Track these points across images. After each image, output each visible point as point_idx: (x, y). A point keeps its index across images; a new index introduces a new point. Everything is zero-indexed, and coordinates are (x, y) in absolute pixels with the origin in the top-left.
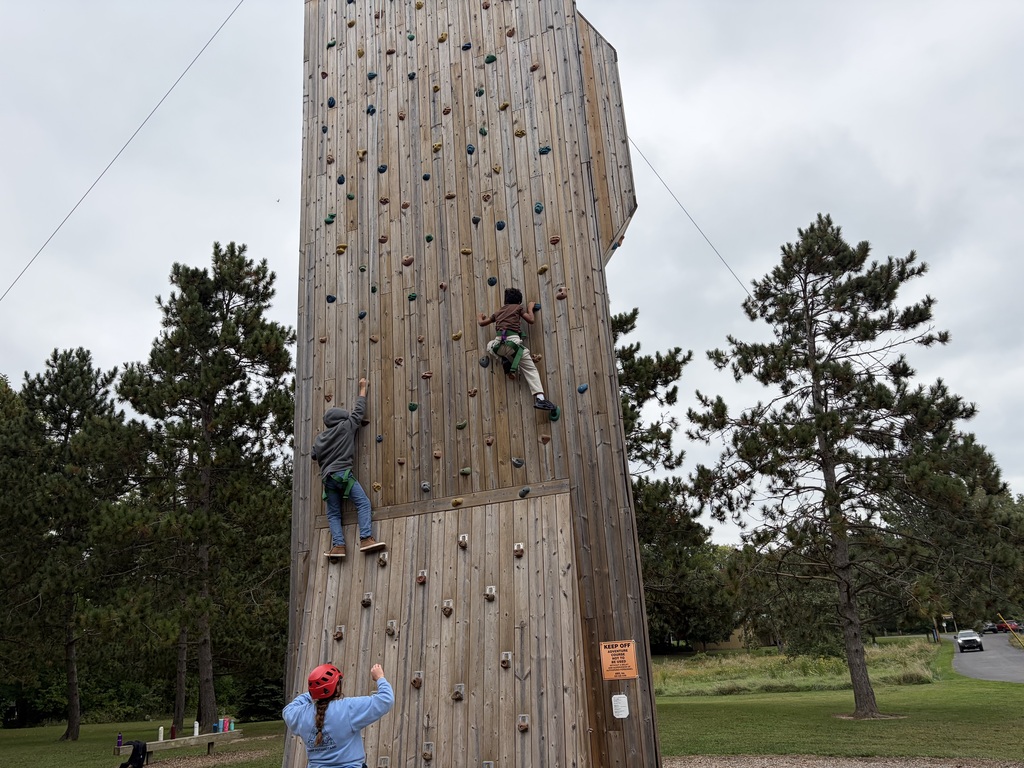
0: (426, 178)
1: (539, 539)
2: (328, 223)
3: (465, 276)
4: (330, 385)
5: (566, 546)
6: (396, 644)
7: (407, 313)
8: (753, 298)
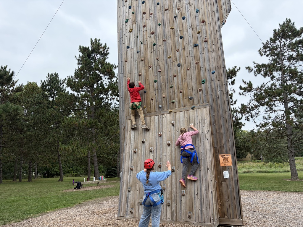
0: (158, 4)
1: (198, 122)
2: (126, 22)
3: (172, 36)
4: (129, 75)
5: (207, 124)
6: (153, 154)
7: (152, 50)
8: (262, 49)
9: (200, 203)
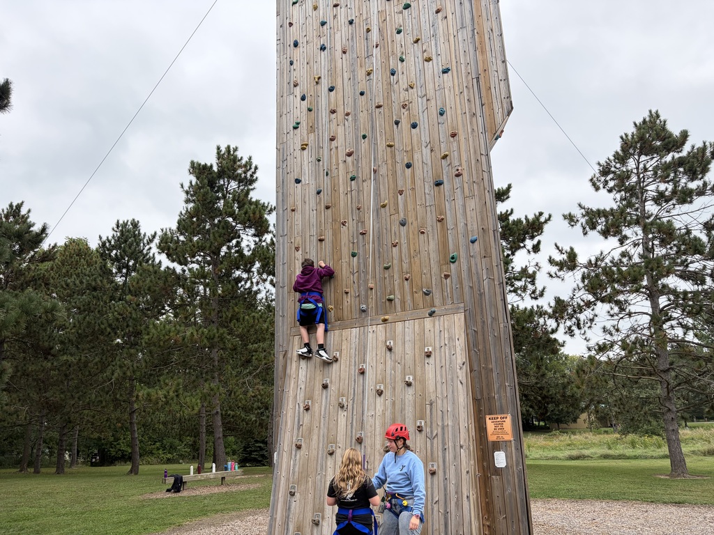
0: (362, 94)
1: (443, 344)
2: (295, 128)
3: (389, 162)
4: (299, 239)
5: (461, 350)
6: (345, 413)
7: (349, 189)
8: (598, 175)
9: (442, 522)
